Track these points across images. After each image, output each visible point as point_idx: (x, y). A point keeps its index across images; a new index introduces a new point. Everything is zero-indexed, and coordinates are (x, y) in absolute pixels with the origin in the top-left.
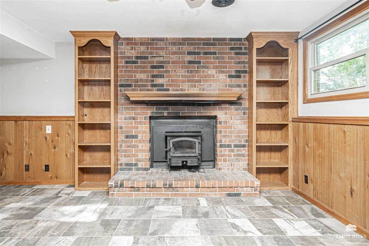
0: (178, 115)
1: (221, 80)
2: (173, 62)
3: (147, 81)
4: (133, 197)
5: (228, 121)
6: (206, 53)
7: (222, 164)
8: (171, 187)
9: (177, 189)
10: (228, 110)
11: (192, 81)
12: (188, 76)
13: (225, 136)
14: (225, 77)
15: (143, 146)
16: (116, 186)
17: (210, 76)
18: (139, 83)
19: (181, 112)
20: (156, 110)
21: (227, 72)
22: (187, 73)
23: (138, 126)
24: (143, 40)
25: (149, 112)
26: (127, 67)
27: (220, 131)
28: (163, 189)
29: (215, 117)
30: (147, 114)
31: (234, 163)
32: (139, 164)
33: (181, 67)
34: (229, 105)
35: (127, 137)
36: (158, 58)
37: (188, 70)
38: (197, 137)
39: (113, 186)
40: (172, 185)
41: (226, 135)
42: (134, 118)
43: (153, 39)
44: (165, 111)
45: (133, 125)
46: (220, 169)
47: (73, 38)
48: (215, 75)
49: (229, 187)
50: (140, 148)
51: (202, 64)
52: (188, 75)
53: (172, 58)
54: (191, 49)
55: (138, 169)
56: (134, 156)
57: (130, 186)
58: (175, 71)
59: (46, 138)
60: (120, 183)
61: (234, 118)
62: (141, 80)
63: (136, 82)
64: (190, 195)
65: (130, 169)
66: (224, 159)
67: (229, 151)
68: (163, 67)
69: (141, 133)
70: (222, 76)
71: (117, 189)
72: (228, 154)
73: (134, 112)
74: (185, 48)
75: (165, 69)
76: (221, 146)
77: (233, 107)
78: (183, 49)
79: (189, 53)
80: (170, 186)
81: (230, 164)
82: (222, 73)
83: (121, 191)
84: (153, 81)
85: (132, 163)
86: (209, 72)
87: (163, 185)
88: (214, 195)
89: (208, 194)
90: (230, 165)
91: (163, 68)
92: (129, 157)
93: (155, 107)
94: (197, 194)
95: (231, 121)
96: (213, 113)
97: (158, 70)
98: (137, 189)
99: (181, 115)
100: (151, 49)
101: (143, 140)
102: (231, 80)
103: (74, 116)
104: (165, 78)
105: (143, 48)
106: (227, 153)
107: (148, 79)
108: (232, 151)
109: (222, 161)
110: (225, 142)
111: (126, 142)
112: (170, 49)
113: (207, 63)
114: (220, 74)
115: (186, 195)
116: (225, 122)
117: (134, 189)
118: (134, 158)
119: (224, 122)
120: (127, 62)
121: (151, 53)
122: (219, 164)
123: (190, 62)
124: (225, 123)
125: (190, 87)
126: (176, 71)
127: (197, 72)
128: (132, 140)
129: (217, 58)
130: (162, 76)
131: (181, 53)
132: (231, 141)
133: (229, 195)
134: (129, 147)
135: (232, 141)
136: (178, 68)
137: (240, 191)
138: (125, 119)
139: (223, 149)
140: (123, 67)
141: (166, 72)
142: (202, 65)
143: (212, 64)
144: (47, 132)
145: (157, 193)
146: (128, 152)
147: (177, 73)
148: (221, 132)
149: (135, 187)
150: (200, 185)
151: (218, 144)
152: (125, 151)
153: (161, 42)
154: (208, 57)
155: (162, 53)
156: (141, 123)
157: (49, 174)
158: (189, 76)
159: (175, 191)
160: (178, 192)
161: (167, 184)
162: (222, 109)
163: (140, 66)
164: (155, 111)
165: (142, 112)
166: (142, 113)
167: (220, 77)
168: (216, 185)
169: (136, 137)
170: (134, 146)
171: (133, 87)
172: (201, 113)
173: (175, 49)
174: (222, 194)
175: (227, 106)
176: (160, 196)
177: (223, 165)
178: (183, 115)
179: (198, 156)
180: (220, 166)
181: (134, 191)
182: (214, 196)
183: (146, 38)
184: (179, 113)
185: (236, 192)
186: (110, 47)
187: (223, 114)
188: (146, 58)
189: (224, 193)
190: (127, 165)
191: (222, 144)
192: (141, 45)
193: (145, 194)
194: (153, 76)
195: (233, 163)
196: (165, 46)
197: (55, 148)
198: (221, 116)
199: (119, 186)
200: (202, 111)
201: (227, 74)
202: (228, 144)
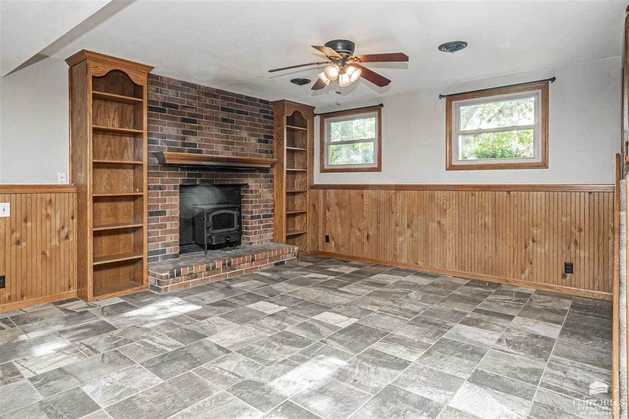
1: (252, 144)
2: (207, 117)
3: (177, 138)
4: (191, 286)
5: (258, 190)
6: (239, 112)
7: (253, 238)
10: (258, 177)
11: (226, 143)
14: (255, 141)
15: (171, 225)
17: (242, 138)
18: (167, 140)
21: (257, 136)
22: (221, 133)
23: (166, 198)
24: (172, 82)
25: (180, 179)
29: (247, 186)
30: (177, 181)
32: (167, 251)
35: (151, 214)
36: (190, 109)
37: (222, 129)
38: (235, 209)
39: (169, 277)
41: (256, 205)
42: (160, 188)
43: (184, 83)
44: (198, 178)
45: (160, 197)
48: (247, 138)
50: (168, 227)
51: (235, 124)
53: (205, 111)
54: (225, 104)
55: (166, 257)
56: (161, 239)
57: (188, 273)
58: (208, 128)
61: (262, 186)
62: (170, 136)
63: (163, 138)
65: (155, 259)
67: (259, 222)
68: (195, 122)
69: (170, 207)
73: (161, 179)
74: (219, 102)
75: (197, 125)
77: (262, 174)
79: (223, 109)
81: (260, 237)
82: (253, 137)
83: (177, 282)
84: (184, 138)
85: (158, 250)
86: (242, 134)
87: (223, 265)
88: (265, 267)
89: (261, 267)
92: (155, 241)
93: (186, 172)
94: (251, 268)
95: (261, 190)
96: (245, 181)
97: (190, 125)
98: (194, 275)
99: (214, 184)
100: (181, 95)
101: (173, 217)
102: (261, 145)
104: (198, 137)
105: (171, 93)
106: (257, 225)
107: (179, 135)
109: (253, 234)
111: (150, 221)
112: (203, 100)
113: (240, 123)
117: (191, 276)
118: (160, 243)
120: (151, 109)
121: (182, 101)
123: (224, 120)
124: (256, 192)
127: (230, 132)
128: (158, 218)
129: (249, 119)
130: (194, 134)
131: (215, 108)
133: (277, 264)
134: (154, 227)
135: (261, 212)
136: (212, 124)
139: (254, 220)
141: (199, 128)
143: (244, 125)
146: (153, 234)
147: (210, 131)
148: (252, 202)
151: (249, 215)
154: (241, 117)
155: (195, 104)
156: (169, 194)
158: (223, 137)
159: (232, 270)
160: (235, 270)
163: (168, 116)
164: (186, 178)
166: (171, 181)
167: (251, 141)
168: (268, 256)
169: (163, 213)
170: (160, 226)
173: (208, 101)
175: (257, 173)
176: (217, 278)
178: (217, 183)
180: (251, 240)
185: (281, 261)
186: (141, 87)
188: (176, 107)
189: (273, 263)
190: (153, 253)
191: (253, 215)
192: (169, 88)
193: (203, 279)
194: (184, 132)
195: (262, 235)
196: (198, 96)
198: (252, 184)
201: (257, 139)
202: (257, 214)
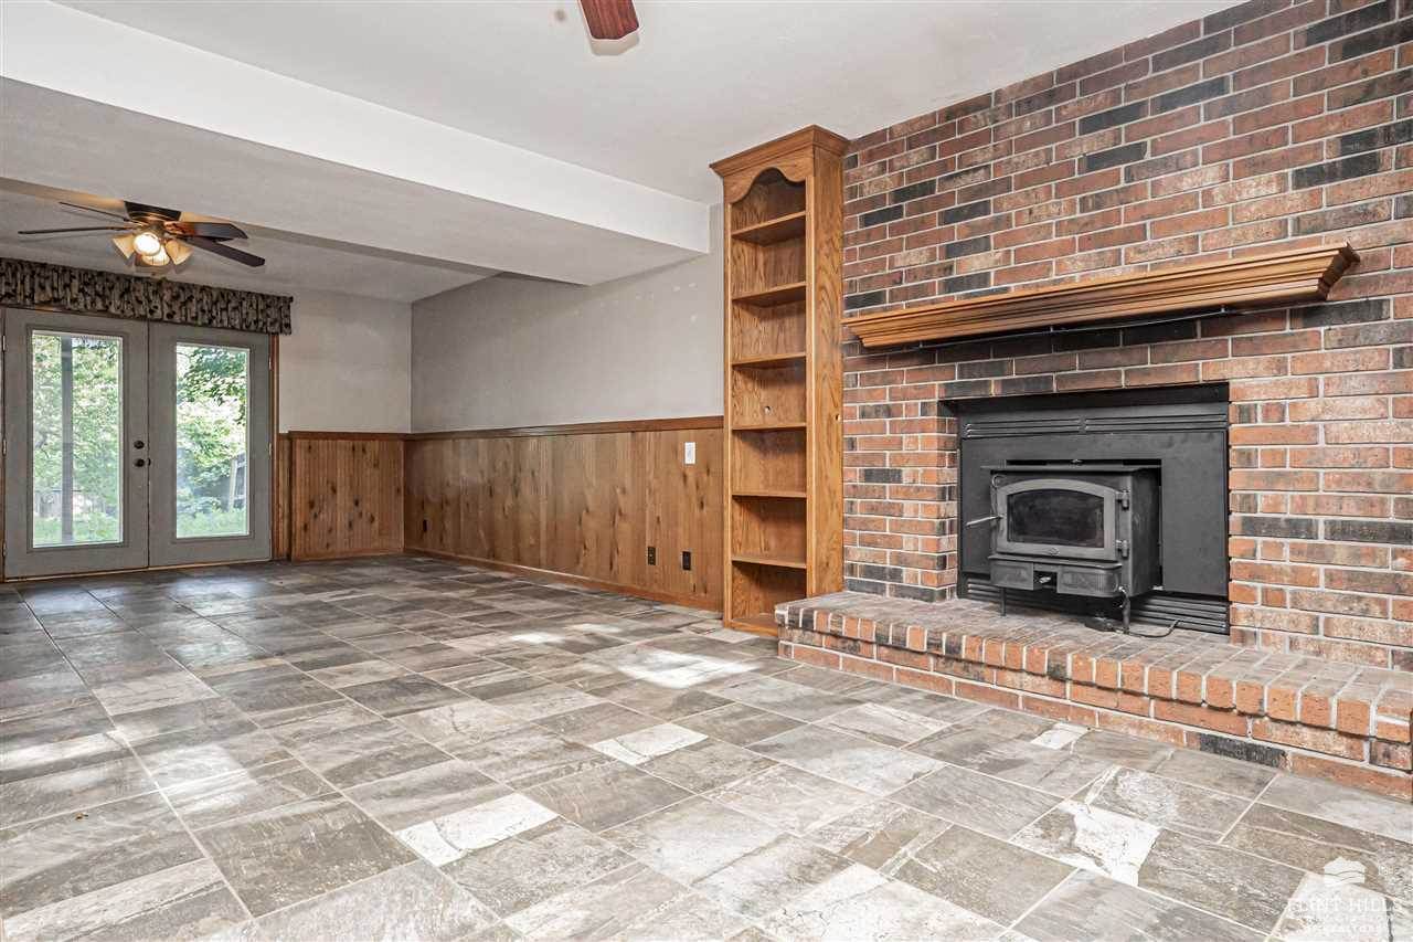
0: (1042, 389)
1: (1253, 208)
2: (1024, 181)
3: (929, 272)
4: (841, 668)
5: (1294, 406)
6: (1167, 103)
7: (1259, 616)
8: (956, 656)
9: (980, 669)
10: (1295, 348)
11: (1102, 240)
12: (1086, 224)
13: (1271, 481)
14: (1274, 189)
15: (916, 511)
16: (794, 625)
17: (1187, 200)
18: (904, 285)
19: (1054, 375)
20: (961, 377)
21: (1284, 161)
22: (1082, 211)
23: (901, 438)
24: (917, 126)
25: (937, 383)
26: (868, 236)
27: (1241, 453)
28: (932, 660)
29: (1217, 392)
30: (930, 391)
31: (1327, 620)
32: (904, 575)
33: (1054, 191)
34: (1299, 322)
35: (868, 476)
36: (968, 178)
37: (1084, 198)
38: (1114, 479)
39: (786, 622)
40: (960, 648)
41: (1280, 474)
42: (889, 412)
43: (950, 113)
44: (992, 379)
45: (888, 434)
46: (1243, 637)
47: (719, 181)
48: (1216, 191)
49: (1210, 707)
50: (907, 515)
51: (1148, 157)
52: (1086, 220)
53: (1017, 163)
54: (1100, 102)
55: (901, 592)
56: (892, 542)
57: (830, 628)
58: (1031, 212)
59: (685, 477)
60: (804, 615)
61: (1327, 385)
62: (912, 274)
63: (896, 283)
64: (1029, 704)
65: (876, 589)
66: (1265, 591)
67: (1296, 551)
68: (983, 209)
69: (911, 463)
70: (1258, 189)
71: (797, 633)
72: (1294, 570)
73: (890, 389)
74: (1070, 108)
75: (992, 215)
76: (1252, 527)
77: (1322, 329)
78: (1064, 113)
79: (1090, 125)
80: (953, 654)
81: (1305, 621)
82: (1254, 173)
83: (808, 642)
84: (950, 268)
85: (884, 568)
86: (1186, 185)
87: (928, 644)
88: (1132, 725)
89: (1106, 716)
90: (1302, 627)
91: (987, 212)
92: (875, 544)
93: (957, 364)
94: (1057, 704)
95: (1313, 405)
96: (1206, 371)
97: (967, 225)
98: (851, 643)
99: (1055, 391)
100: (945, 150)
101: (918, 489)
102: (1316, 196)
103: (722, 417)
104: (993, 251)
105: (916, 158)
106: (1287, 561)
107: (935, 263)
108: (1319, 554)
109: (1254, 599)
110: (1275, 507)
111: (866, 493)
112: (1013, 128)
113: (1178, 141)
114: (1248, 181)
115: (1011, 701)
116: (1275, 411)
117: (844, 642)
118: (888, 551)
119: (1267, 411)
120: (867, 220)
121: (944, 166)
122: (1241, 611)
123: (1093, 162)
124: (1276, 416)
125: (1093, 265)
126: (1035, 212)
127: (1124, 196)
128: (884, 487)
129: (1230, 106)
130: (981, 246)
131: (1056, 135)
132: (1311, 503)
133: (1212, 744)
134: (873, 509)
135: (1317, 505)
136: (1042, 196)
137: (1276, 737)
138: (863, 415)
139: (1260, 540)
140: (857, 238)
141: (997, 224)
142: (1150, 158)
143: (1201, 140)
144: (687, 461)
145: (912, 673)
146: (871, 527)
147: (1038, 219)
148: (1248, 459)
149: (843, 634)
150: (1064, 668)
151: (1235, 517)
152: (864, 524)
153: (978, 114)
154: (1181, 115)
155: (980, 155)
156: (909, 427)
157: (691, 577)
158: (1089, 224)
159: (972, 677)
160: (983, 681)
161: (941, 644)
162: (1255, 348)
163: (908, 222)
164: (957, 380)
165: (915, 387)
166: (915, 392)
167: (1245, 196)
168: (1142, 685)
169: (893, 476)
170: (889, 510)
171: (885, 302)
172: (1147, 373)
173: (1028, 124)
174: (1177, 734)
175: (1288, 331)
176: (919, 682)
177: (1262, 621)
178: (1062, 389)
179: (1113, 558)
180: (1245, 622)
181: (843, 650)
182: (1133, 732)
183: (926, 116)
184: (1048, 380)
185: (1249, 740)
186: (802, 184)
187: (1261, 367)
188: (928, 188)
189: (1187, 728)
190: (869, 571)
191: (1259, 515)
192: (910, 148)
193: (874, 664)
194: (950, 251)
195: (1322, 617)
196: (992, 126)
197: (702, 505)
198: (1254, 382)
199: (801, 626)
200: (1149, 365)
201: (1289, 171)
202: (1289, 516)
